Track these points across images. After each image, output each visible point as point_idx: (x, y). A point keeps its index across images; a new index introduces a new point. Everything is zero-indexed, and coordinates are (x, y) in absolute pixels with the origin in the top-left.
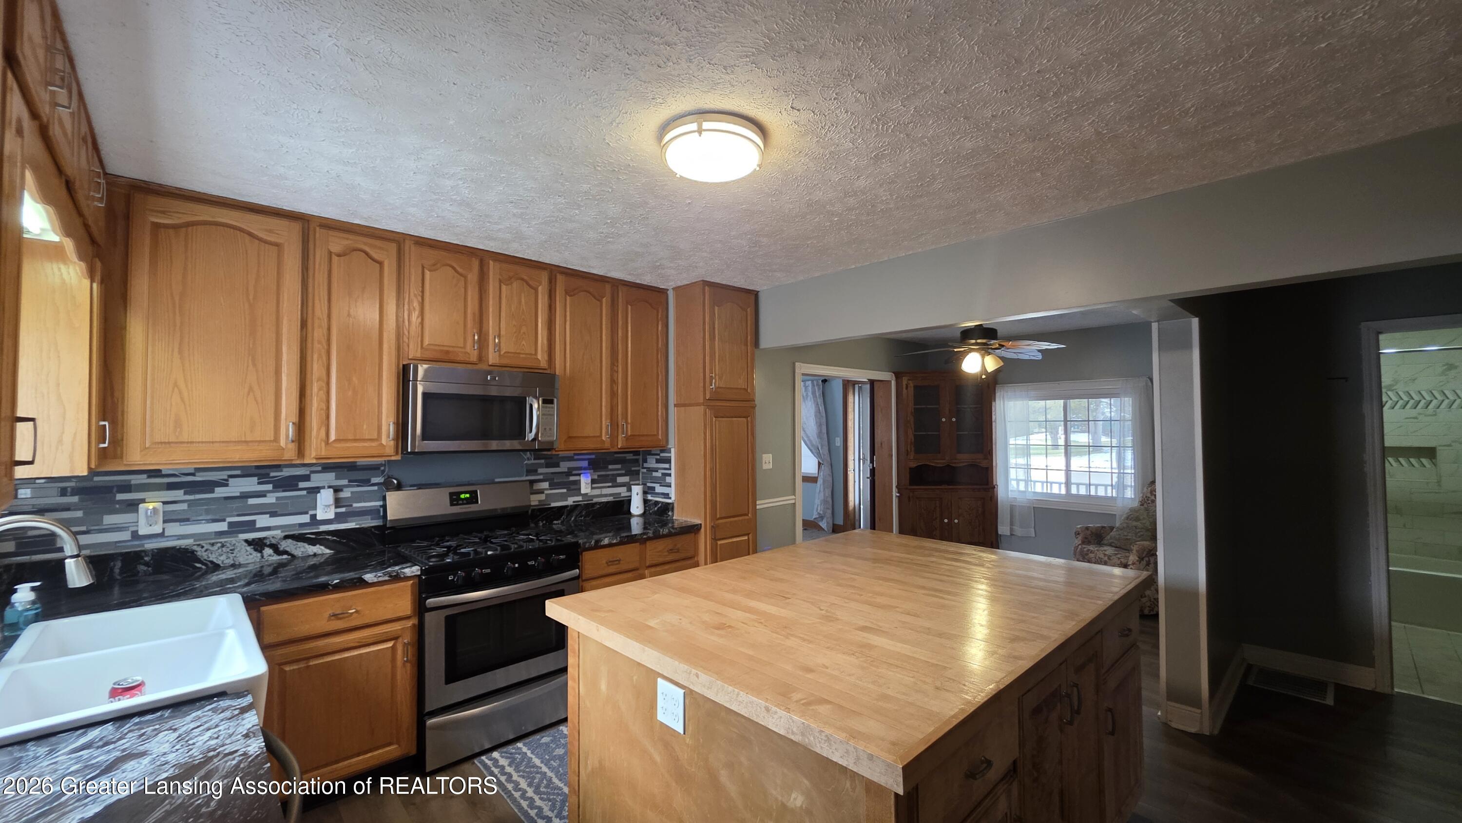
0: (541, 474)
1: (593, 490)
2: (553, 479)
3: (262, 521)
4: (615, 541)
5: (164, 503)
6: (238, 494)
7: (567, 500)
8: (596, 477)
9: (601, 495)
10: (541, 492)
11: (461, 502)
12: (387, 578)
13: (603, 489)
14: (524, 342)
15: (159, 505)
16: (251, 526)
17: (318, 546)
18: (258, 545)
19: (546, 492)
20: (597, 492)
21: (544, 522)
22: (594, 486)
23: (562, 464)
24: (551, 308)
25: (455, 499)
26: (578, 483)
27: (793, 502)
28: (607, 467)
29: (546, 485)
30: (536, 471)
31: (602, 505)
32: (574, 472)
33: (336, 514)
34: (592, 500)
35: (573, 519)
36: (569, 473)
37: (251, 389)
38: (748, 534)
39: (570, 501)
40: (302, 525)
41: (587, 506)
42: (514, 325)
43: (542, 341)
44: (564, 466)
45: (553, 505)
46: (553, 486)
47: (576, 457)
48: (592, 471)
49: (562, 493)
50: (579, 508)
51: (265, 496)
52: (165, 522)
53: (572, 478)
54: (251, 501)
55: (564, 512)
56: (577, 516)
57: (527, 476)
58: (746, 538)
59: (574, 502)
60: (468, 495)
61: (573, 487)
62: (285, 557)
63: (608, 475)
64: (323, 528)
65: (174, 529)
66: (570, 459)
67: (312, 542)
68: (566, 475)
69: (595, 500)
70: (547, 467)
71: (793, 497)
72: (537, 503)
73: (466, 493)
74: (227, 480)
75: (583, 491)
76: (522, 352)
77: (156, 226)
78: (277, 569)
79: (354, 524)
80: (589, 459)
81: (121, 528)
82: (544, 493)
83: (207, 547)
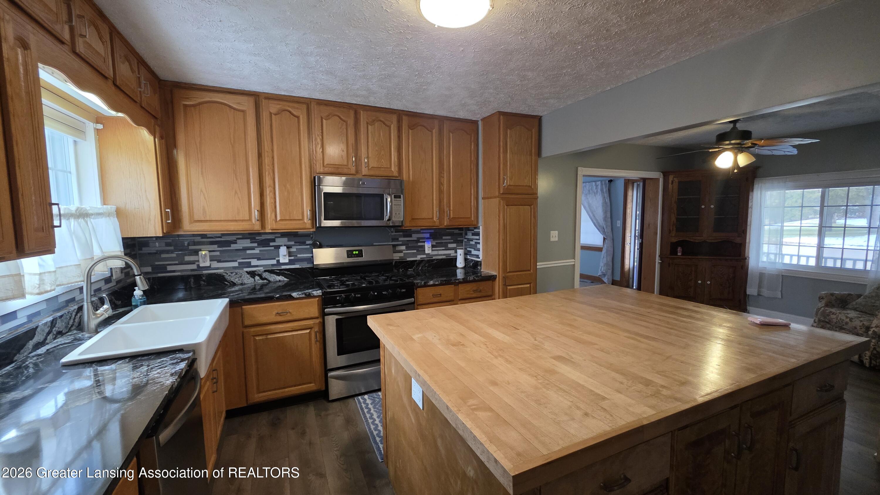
0: (401, 241)
1: (433, 252)
2: (408, 244)
3: (254, 262)
4: (437, 283)
5: (210, 251)
6: (242, 248)
7: (417, 257)
8: (435, 244)
9: (438, 254)
10: (401, 251)
11: (353, 256)
12: (303, 296)
13: (439, 251)
14: (383, 161)
15: (207, 252)
16: (249, 265)
17: (281, 276)
18: (252, 274)
19: (404, 252)
20: (435, 253)
21: (403, 269)
22: (433, 249)
23: (413, 235)
24: (399, 137)
25: (350, 254)
26: (423, 247)
27: (573, 264)
28: (442, 238)
29: (403, 248)
30: (398, 239)
31: (438, 261)
32: (421, 240)
33: (289, 260)
34: (432, 257)
35: (420, 268)
36: (418, 241)
37: (236, 192)
38: (530, 283)
39: (419, 258)
40: (273, 265)
41: (429, 261)
42: (377, 150)
43: (394, 159)
44: (415, 237)
45: (408, 259)
46: (408, 248)
47: (422, 231)
48: (432, 240)
49: (413, 253)
50: (424, 262)
51: (254, 249)
52: (211, 261)
53: (420, 244)
54: (248, 252)
55: (414, 264)
56: (422, 267)
57: (392, 242)
58: (528, 285)
59: (421, 258)
60: (357, 252)
61: (420, 249)
62: (265, 281)
63: (442, 243)
64: (283, 267)
65: (215, 264)
66: (418, 232)
67: (278, 274)
68: (416, 242)
69: (434, 258)
70: (404, 237)
71: (573, 260)
72: (398, 258)
73: (356, 251)
74: (236, 241)
75: (427, 252)
76: (382, 167)
77: (186, 106)
78: (262, 286)
79: (299, 265)
80: (430, 233)
81: (192, 263)
82: (402, 252)
83: (229, 274)
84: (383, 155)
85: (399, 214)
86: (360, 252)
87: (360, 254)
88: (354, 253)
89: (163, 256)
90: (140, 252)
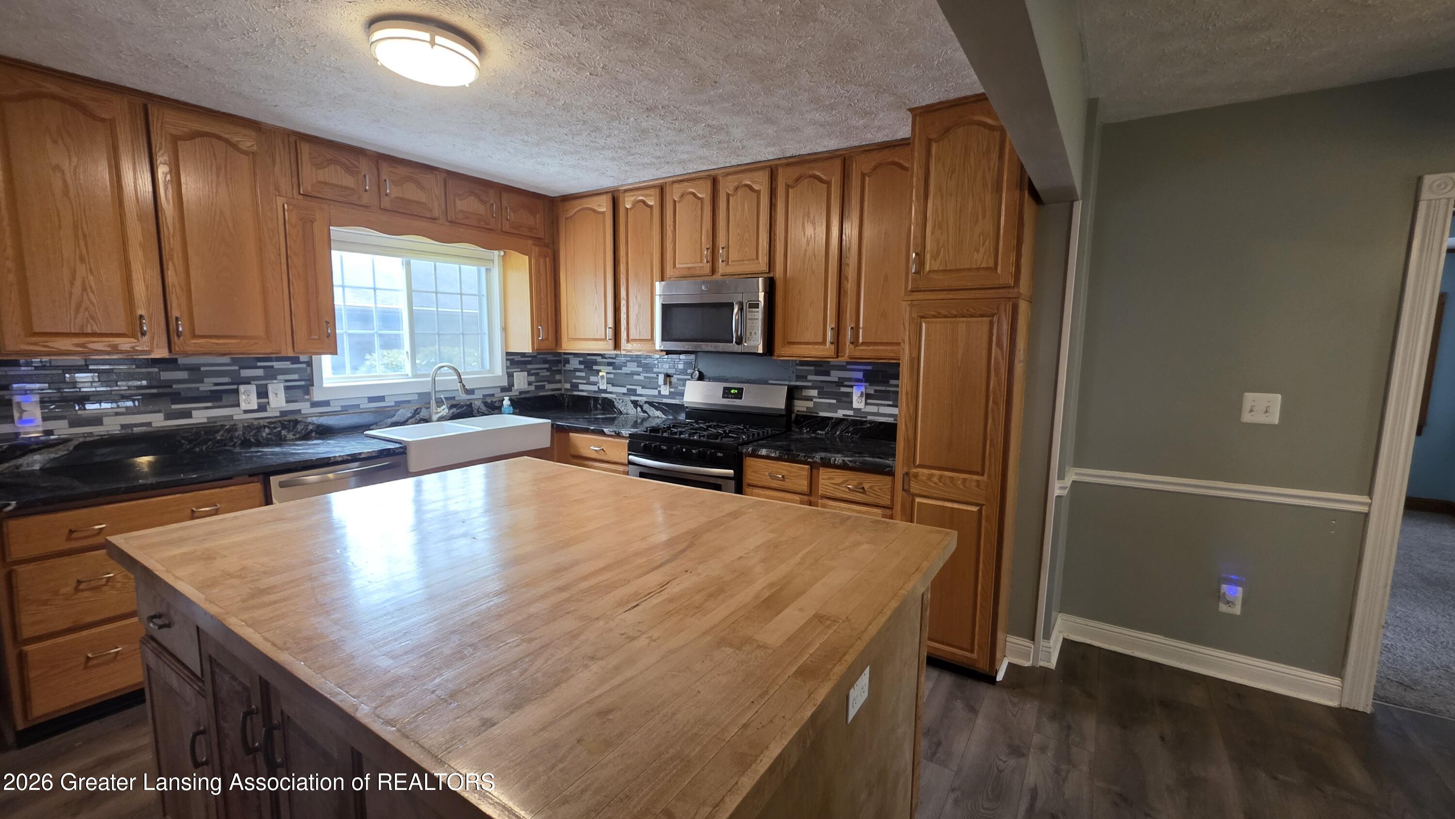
0: (810, 381)
1: (867, 406)
2: (823, 388)
3: (640, 391)
5: (607, 373)
6: (629, 372)
7: (836, 412)
8: (872, 392)
9: (878, 412)
10: (809, 399)
11: (730, 396)
12: (613, 434)
13: (880, 407)
15: (604, 374)
16: (632, 392)
17: (659, 412)
18: (635, 404)
19: (815, 400)
20: (874, 409)
21: (808, 429)
22: (869, 401)
23: (833, 373)
24: (772, 206)
25: (727, 393)
26: (849, 395)
27: (1365, 509)
28: (888, 382)
29: (814, 393)
30: (806, 377)
31: (873, 424)
32: (846, 383)
33: (670, 392)
34: (866, 417)
35: (838, 433)
36: (840, 383)
37: (596, 308)
38: (980, 505)
39: (840, 414)
40: (654, 396)
41: (854, 423)
43: (762, 244)
44: (835, 376)
45: (822, 414)
46: (821, 395)
47: (849, 367)
48: (868, 384)
49: (829, 404)
50: (845, 422)
51: (640, 375)
52: (607, 383)
53: (843, 389)
54: (635, 377)
55: (829, 422)
56: (842, 431)
57: (796, 381)
58: (975, 509)
59: (844, 415)
60: (736, 391)
61: (844, 399)
62: (646, 414)
63: (889, 392)
64: (665, 401)
65: (611, 388)
66: (842, 368)
67: (657, 408)
68: (837, 386)
69: (870, 418)
70: (816, 375)
71: (1365, 499)
72: (805, 409)
73: (735, 389)
74: (626, 363)
75: (855, 405)
76: (746, 259)
77: (566, 218)
78: (644, 420)
79: (678, 401)
80: (864, 370)
81: (595, 384)
82: (812, 400)
83: (618, 400)
84: (747, 240)
85: (755, 333)
86: (741, 390)
87: (739, 395)
88: (732, 391)
89: (578, 374)
90: (564, 368)
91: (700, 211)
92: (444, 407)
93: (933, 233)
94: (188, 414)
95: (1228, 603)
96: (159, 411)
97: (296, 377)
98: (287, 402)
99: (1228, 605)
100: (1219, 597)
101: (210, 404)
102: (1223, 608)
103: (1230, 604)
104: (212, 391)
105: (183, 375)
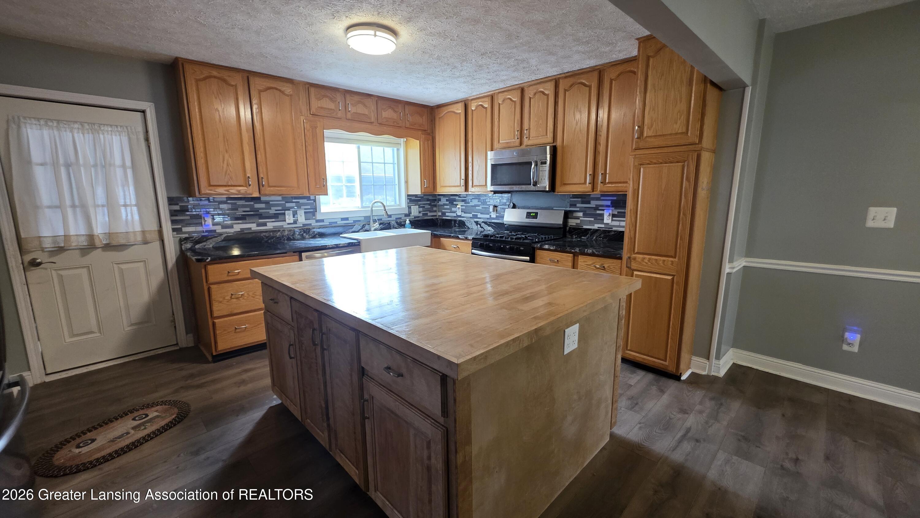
0: (578, 207)
1: (613, 222)
2: (586, 211)
3: (479, 215)
5: (461, 206)
6: (474, 205)
7: (594, 226)
8: (616, 213)
9: (620, 225)
10: (578, 218)
11: (530, 217)
12: (464, 238)
13: (621, 222)
15: (460, 206)
17: (490, 227)
18: (477, 223)
19: (581, 219)
20: (616, 223)
21: (576, 236)
22: (614, 219)
23: (592, 202)
25: (529, 215)
26: (602, 215)
29: (581, 214)
30: (576, 205)
31: (616, 232)
32: (600, 208)
33: (496, 216)
34: (612, 228)
35: (594, 238)
36: (597, 208)
37: (455, 168)
39: (596, 226)
40: (488, 219)
41: (605, 232)
44: (593, 204)
45: (585, 227)
46: (585, 215)
47: (602, 198)
48: (613, 208)
49: (590, 221)
50: (599, 231)
51: (479, 206)
52: (461, 212)
53: (598, 212)
54: (477, 208)
55: (589, 232)
56: (596, 238)
57: (570, 208)
58: (669, 278)
59: (598, 227)
60: (534, 214)
61: (599, 218)
62: (483, 229)
64: (493, 221)
65: (463, 215)
66: (598, 199)
67: (489, 225)
68: (594, 210)
69: (614, 229)
70: (582, 204)
72: (575, 224)
74: (472, 199)
75: (606, 221)
78: (481, 232)
79: (501, 221)
80: (611, 200)
81: (454, 212)
82: (579, 219)
83: (467, 221)
84: (541, 124)
85: (544, 179)
86: (537, 213)
87: (536, 217)
88: (532, 214)
89: (445, 207)
90: (438, 204)
91: (514, 109)
92: (377, 223)
93: (649, 114)
94: (265, 224)
95: (849, 345)
96: (254, 223)
97: (309, 207)
98: (306, 219)
99: (849, 346)
100: (842, 340)
101: (274, 220)
102: (845, 347)
103: (851, 345)
104: (275, 214)
105: (263, 206)
